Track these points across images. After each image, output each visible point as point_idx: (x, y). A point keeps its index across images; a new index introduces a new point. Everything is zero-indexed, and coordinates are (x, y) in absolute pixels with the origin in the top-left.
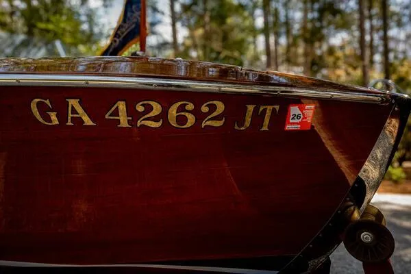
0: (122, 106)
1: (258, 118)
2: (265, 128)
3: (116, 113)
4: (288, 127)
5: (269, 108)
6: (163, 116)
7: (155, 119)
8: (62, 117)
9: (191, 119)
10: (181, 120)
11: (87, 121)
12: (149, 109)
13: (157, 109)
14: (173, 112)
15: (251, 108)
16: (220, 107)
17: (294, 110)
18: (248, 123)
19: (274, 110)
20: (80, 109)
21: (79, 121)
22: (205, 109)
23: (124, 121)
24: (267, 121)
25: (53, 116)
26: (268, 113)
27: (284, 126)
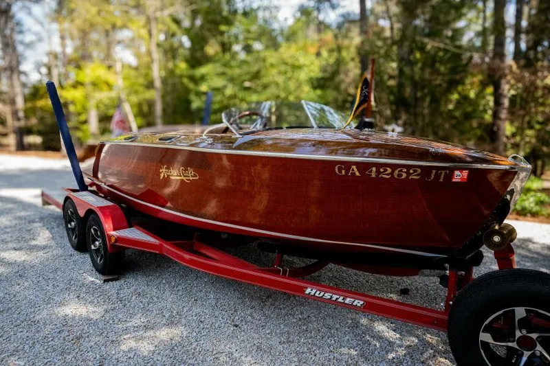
0: (374, 169)
1: (437, 176)
2: (441, 180)
3: (371, 171)
4: (454, 180)
5: (443, 172)
6: (392, 173)
7: (388, 174)
8: (347, 172)
9: (404, 175)
10: (400, 175)
11: (357, 174)
12: (386, 170)
13: (389, 170)
14: (396, 172)
15: (434, 171)
16: (419, 171)
17: (457, 173)
18: (432, 178)
19: (446, 173)
20: (355, 170)
21: (354, 174)
22: (411, 171)
23: (373, 175)
24: (442, 177)
25: (343, 172)
26: (443, 174)
27: (452, 179)
